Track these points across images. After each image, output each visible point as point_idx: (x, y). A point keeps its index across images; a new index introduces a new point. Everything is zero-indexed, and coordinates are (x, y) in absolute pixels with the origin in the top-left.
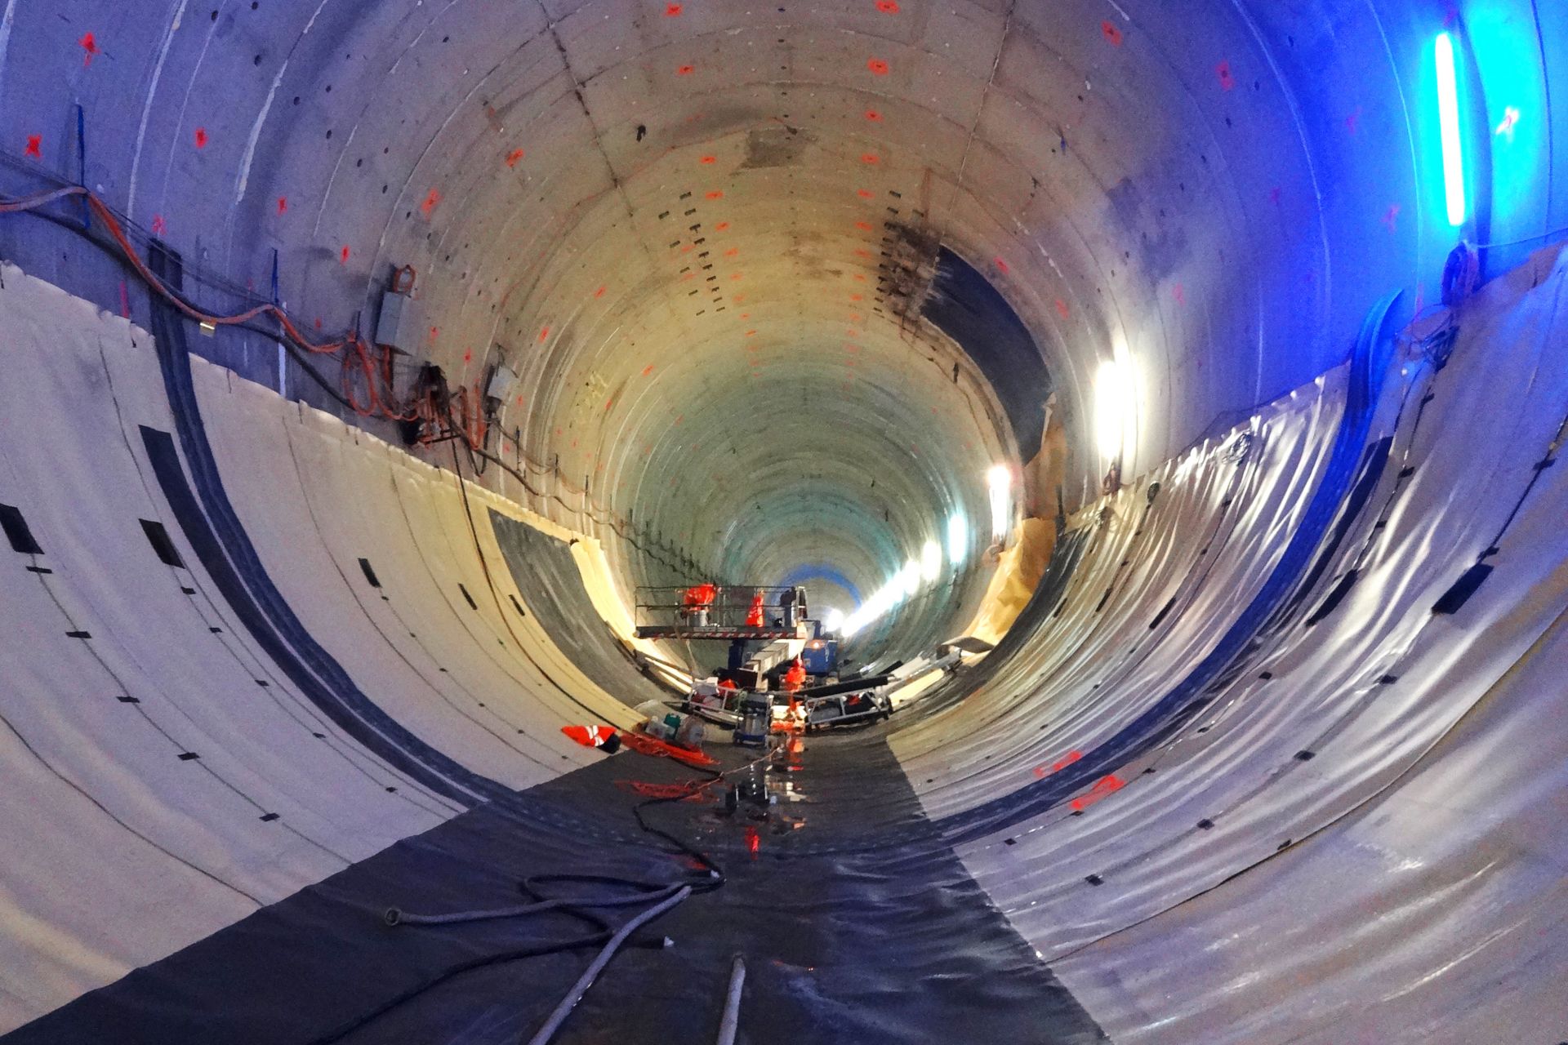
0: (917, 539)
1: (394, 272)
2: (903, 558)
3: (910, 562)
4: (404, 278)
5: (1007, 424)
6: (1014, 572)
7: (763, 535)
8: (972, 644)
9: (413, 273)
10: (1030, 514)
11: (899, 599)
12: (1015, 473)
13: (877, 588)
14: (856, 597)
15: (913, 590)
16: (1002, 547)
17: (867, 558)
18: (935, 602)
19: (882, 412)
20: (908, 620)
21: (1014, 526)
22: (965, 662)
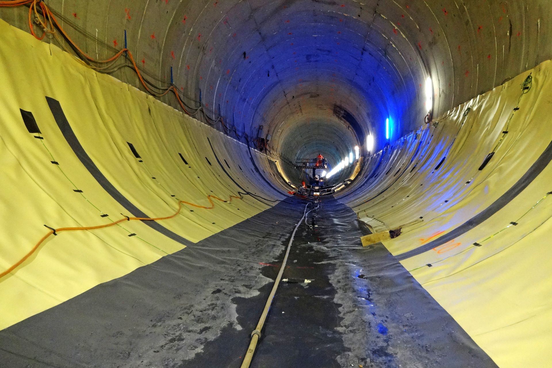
0: (344, 156)
1: (260, 126)
2: (341, 160)
3: (343, 161)
4: (261, 127)
5: (358, 138)
6: (359, 167)
7: (306, 153)
8: (349, 180)
9: (263, 126)
10: (361, 156)
11: (340, 169)
12: (359, 148)
13: (335, 166)
14: (330, 167)
15: (343, 167)
16: (357, 162)
17: (333, 158)
18: (347, 171)
19: (335, 130)
20: (342, 175)
21: (359, 158)
22: (348, 183)
